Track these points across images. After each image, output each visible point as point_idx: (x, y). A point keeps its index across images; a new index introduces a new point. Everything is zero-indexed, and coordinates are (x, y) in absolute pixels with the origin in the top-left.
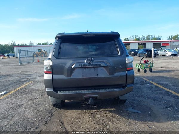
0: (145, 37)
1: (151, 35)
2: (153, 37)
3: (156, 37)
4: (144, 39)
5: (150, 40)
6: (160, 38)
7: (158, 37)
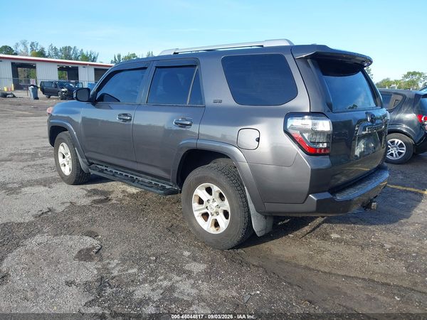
0: (59, 49)
1: (72, 47)
2: (79, 51)
3: (85, 53)
4: (56, 54)
5: (71, 59)
6: (94, 58)
7: (89, 53)
